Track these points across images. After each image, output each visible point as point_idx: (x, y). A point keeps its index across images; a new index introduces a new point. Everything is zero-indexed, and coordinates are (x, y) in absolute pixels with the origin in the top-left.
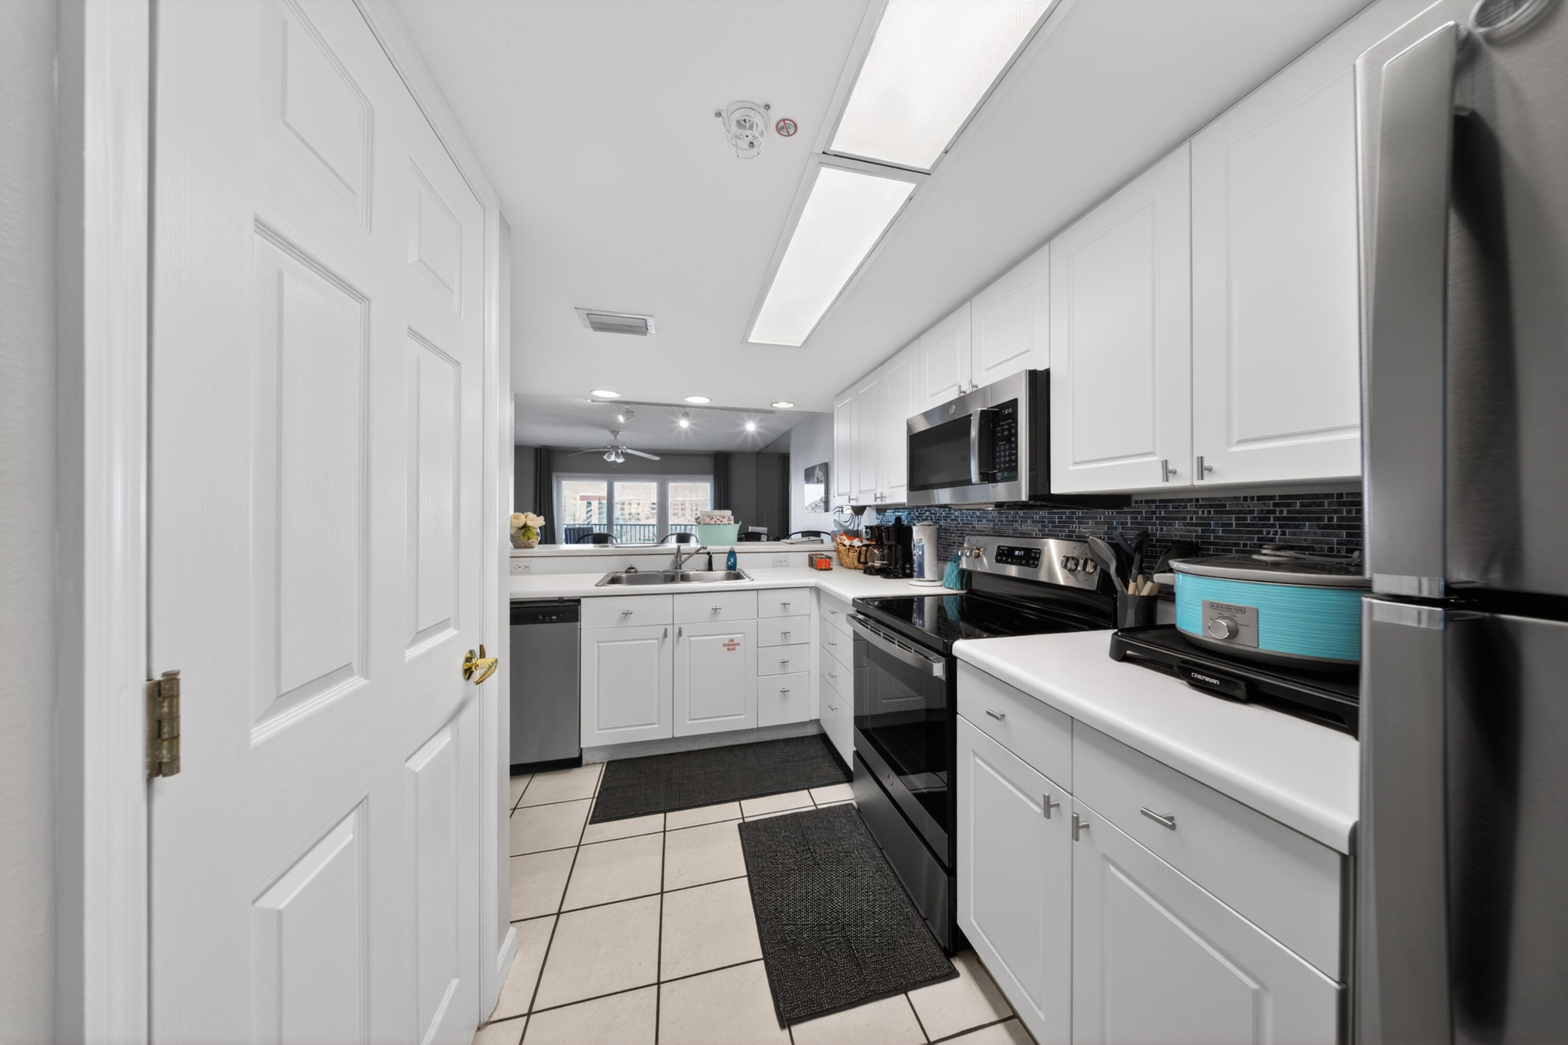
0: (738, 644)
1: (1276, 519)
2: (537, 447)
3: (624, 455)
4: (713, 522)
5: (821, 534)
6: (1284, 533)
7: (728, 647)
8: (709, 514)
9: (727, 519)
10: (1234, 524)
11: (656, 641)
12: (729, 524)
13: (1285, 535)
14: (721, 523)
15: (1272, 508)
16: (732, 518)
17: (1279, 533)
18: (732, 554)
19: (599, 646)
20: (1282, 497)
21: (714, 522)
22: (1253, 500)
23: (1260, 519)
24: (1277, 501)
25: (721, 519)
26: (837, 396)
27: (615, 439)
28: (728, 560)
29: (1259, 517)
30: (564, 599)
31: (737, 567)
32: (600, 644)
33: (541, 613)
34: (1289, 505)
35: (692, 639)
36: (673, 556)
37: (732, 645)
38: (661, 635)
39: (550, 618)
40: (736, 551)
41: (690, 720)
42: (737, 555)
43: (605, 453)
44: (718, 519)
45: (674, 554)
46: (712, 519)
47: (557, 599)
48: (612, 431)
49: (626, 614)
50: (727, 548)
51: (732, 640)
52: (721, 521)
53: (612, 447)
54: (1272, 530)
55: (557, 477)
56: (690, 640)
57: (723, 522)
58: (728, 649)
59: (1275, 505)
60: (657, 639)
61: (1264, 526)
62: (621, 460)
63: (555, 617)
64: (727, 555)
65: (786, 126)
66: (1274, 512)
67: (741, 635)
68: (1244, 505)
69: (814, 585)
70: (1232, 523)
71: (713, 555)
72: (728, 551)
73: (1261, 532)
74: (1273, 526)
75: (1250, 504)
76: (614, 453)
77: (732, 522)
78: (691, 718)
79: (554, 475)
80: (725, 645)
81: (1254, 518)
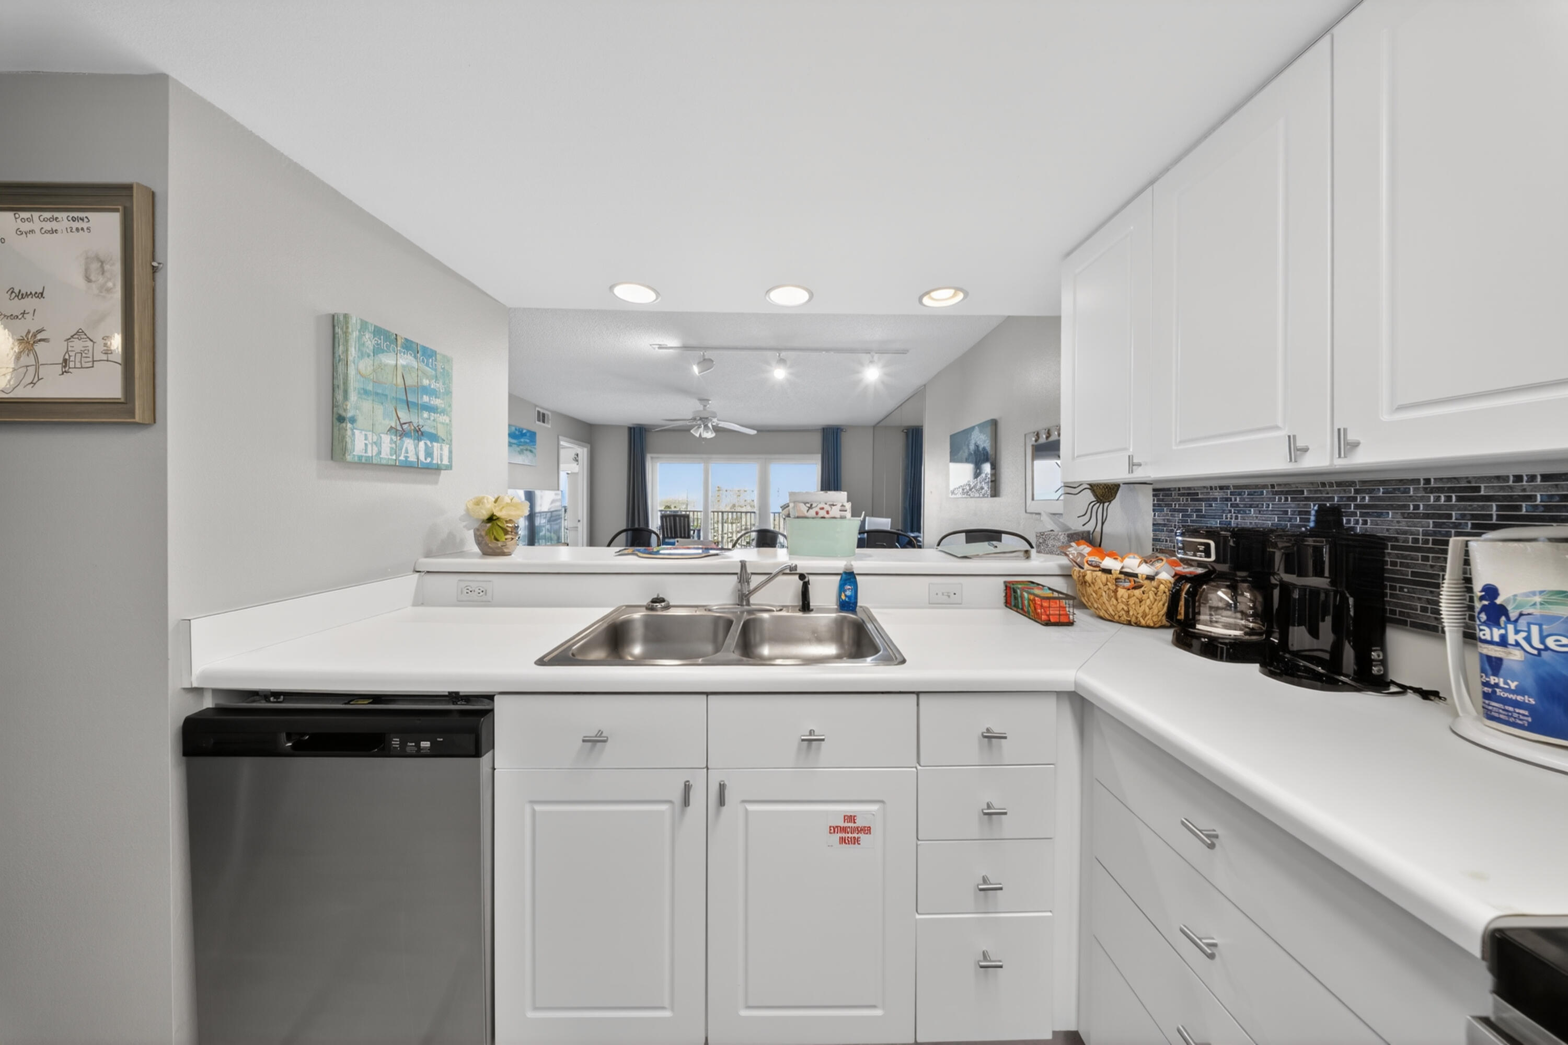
0: (867, 830)
2: (631, 426)
3: (717, 429)
4: (812, 513)
5: (1003, 535)
7: (844, 835)
8: (806, 500)
9: (838, 507)
11: (664, 807)
12: (843, 518)
14: (827, 516)
16: (848, 506)
18: (849, 578)
19: (534, 813)
21: (814, 514)
25: (827, 507)
26: (1068, 254)
27: (704, 409)
28: (841, 589)
30: (461, 694)
31: (859, 604)
32: (538, 808)
33: (398, 732)
35: (751, 807)
36: (735, 577)
37: (854, 830)
38: (677, 796)
39: (418, 745)
40: (855, 572)
41: (749, 1007)
42: (858, 578)
43: (692, 427)
44: (822, 509)
45: (736, 574)
46: (811, 507)
47: (447, 694)
48: (701, 400)
49: (596, 741)
50: (840, 565)
51: (851, 818)
52: (828, 512)
53: (701, 419)
55: (652, 458)
56: (746, 810)
57: (832, 514)
58: (843, 840)
60: (670, 802)
62: (709, 435)
63: (425, 744)
64: (839, 578)
67: (874, 808)
69: (1072, 688)
71: (812, 579)
72: (841, 572)
76: (702, 426)
77: (848, 514)
78: (750, 1004)
79: (649, 457)
80: (834, 829)
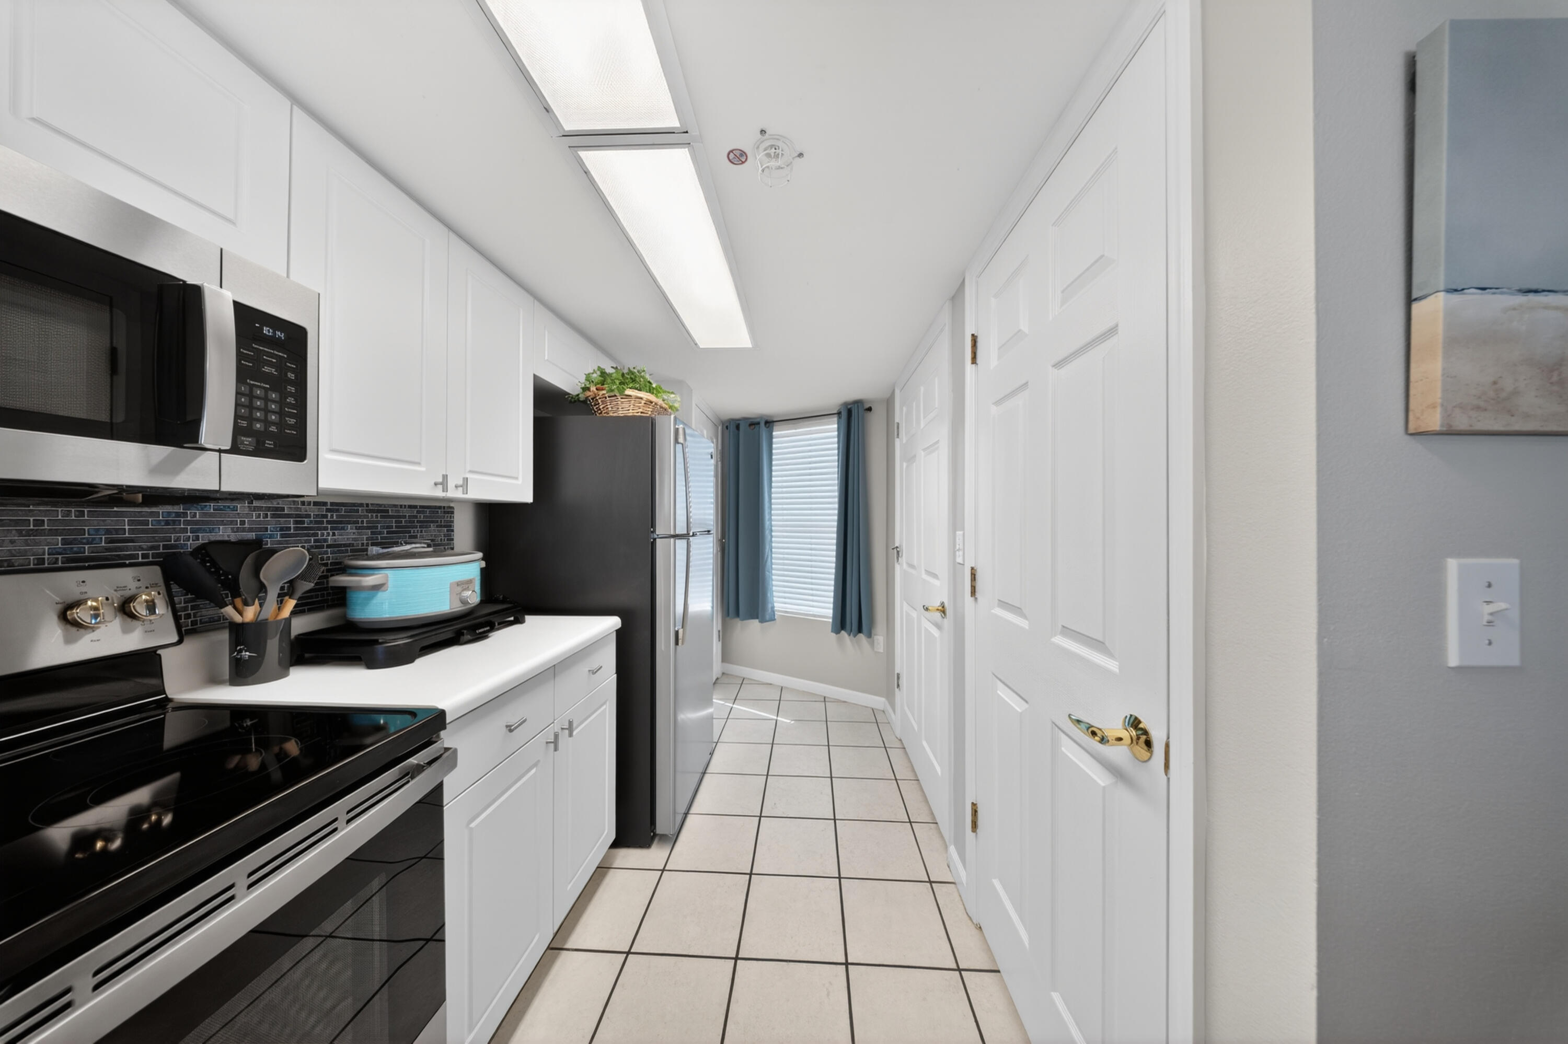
1: (328, 522)
6: (334, 534)
10: (292, 528)
13: (335, 536)
15: (324, 513)
17: (331, 534)
20: (332, 504)
22: (310, 505)
23: (316, 522)
24: (329, 507)
29: (315, 521)
34: (337, 511)
54: (325, 532)
59: (328, 510)
61: (319, 529)
65: (739, 158)
66: (326, 516)
68: (302, 509)
70: (290, 527)
73: (316, 535)
74: (326, 529)
75: (308, 509)
81: (311, 522)
